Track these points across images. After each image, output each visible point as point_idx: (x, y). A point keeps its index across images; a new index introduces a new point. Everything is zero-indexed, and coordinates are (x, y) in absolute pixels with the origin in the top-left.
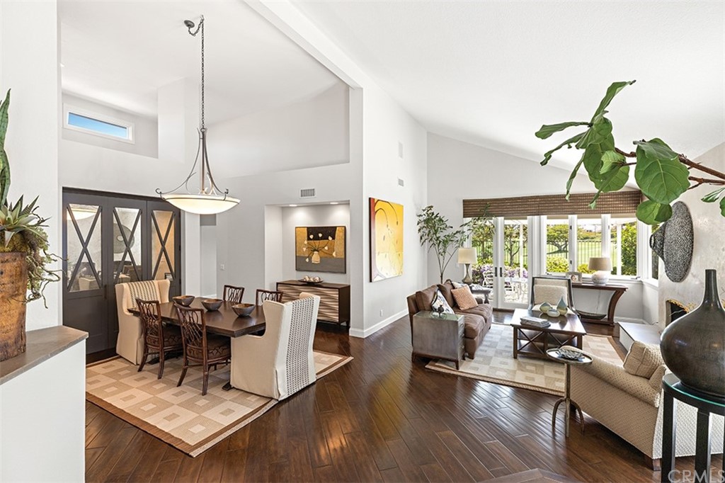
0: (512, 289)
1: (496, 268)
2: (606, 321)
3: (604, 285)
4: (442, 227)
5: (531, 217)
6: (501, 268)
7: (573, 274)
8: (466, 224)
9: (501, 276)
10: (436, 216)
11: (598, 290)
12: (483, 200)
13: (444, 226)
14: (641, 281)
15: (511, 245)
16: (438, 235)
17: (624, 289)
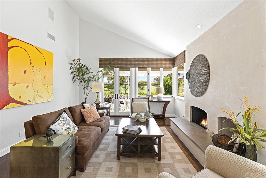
0: (124, 104)
1: (115, 94)
2: (162, 117)
3: (161, 100)
4: (87, 72)
5: (132, 68)
6: (118, 94)
7: (149, 96)
8: (100, 71)
9: (118, 98)
10: (84, 66)
11: (159, 103)
12: (109, 59)
13: (89, 72)
14: (174, 98)
15: (125, 86)
16: (84, 77)
17: (169, 102)
